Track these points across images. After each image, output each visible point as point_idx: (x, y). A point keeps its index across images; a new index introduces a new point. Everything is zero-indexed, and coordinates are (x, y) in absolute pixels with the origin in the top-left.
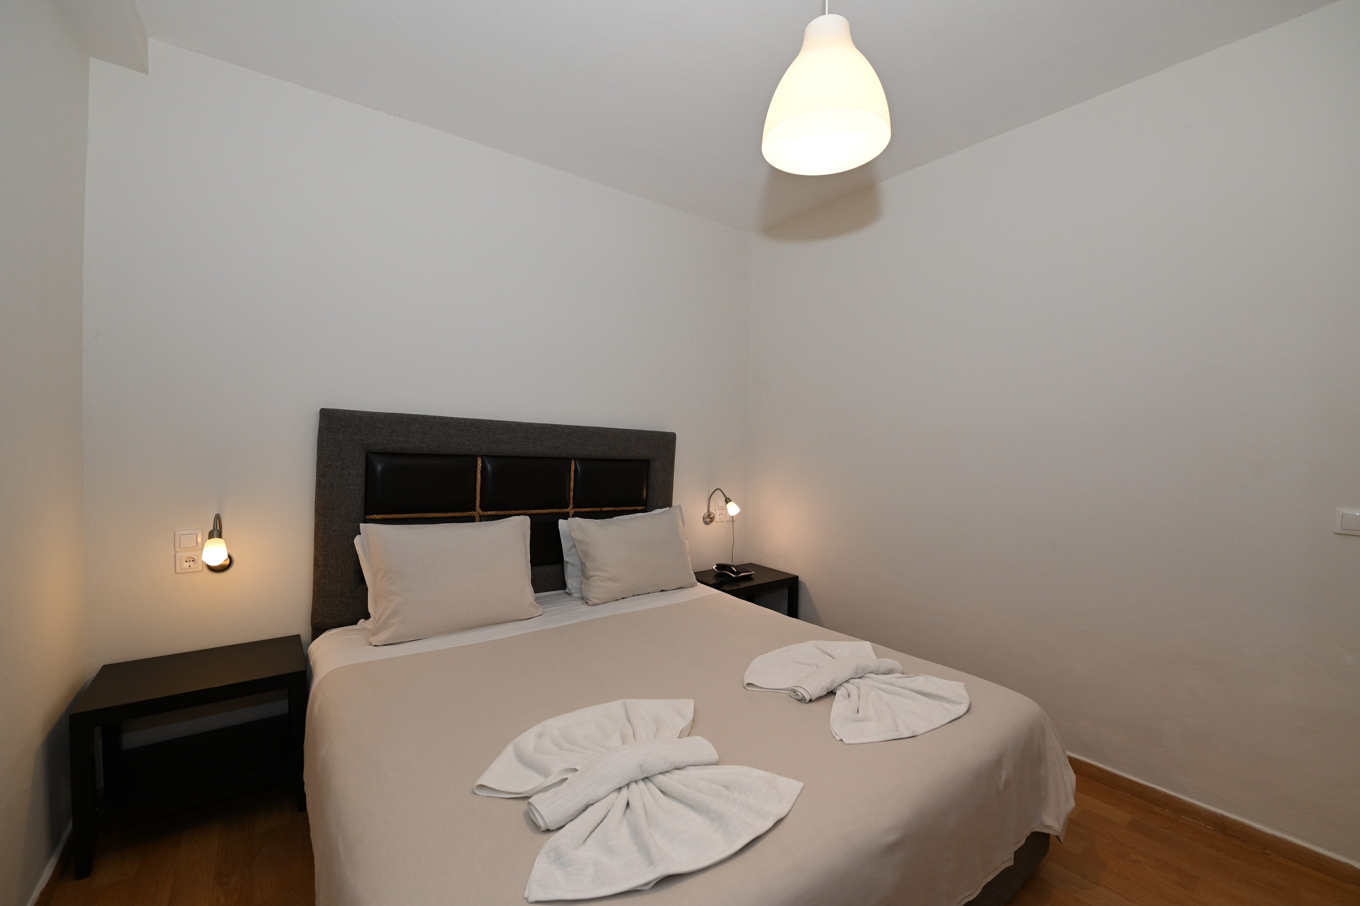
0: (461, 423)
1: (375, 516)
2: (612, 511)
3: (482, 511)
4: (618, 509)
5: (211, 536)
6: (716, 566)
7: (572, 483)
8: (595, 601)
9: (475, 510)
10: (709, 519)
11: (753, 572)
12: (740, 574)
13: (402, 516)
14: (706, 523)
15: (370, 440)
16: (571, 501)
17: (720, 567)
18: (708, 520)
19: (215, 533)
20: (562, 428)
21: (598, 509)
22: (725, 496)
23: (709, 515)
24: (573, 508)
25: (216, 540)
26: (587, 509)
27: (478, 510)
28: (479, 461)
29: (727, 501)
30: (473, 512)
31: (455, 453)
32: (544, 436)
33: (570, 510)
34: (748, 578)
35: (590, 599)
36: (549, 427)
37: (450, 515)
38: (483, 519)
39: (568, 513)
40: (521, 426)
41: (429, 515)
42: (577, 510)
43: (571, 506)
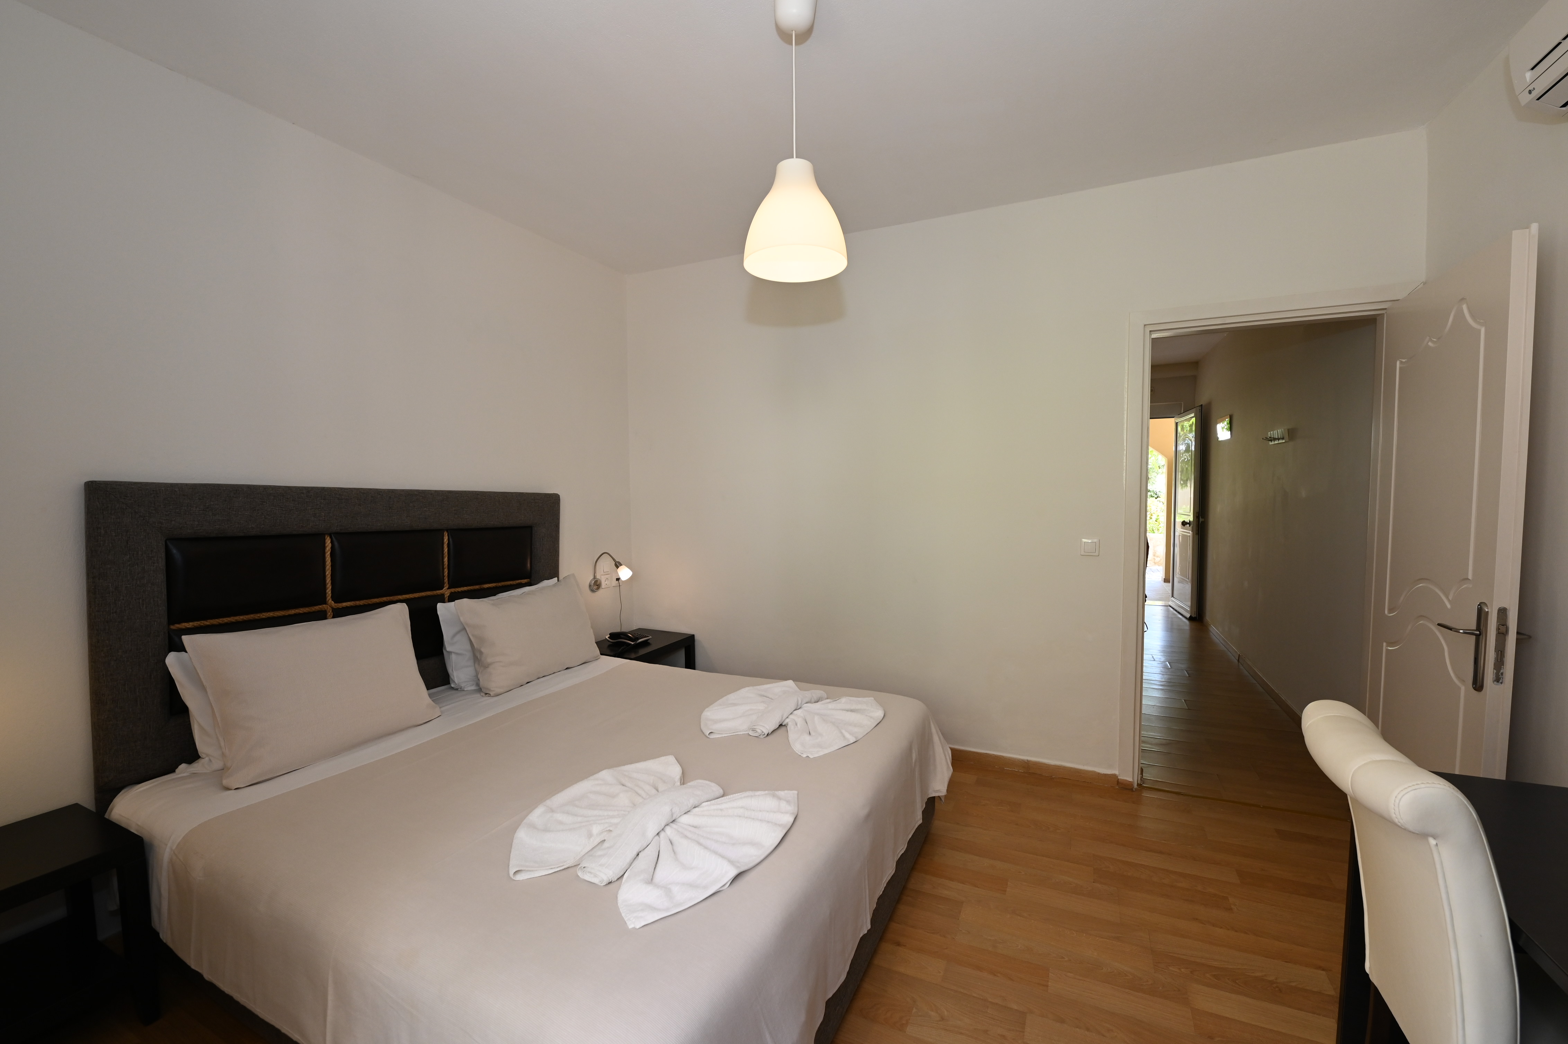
0: (303, 493)
1: (184, 624)
2: (494, 588)
3: (335, 603)
4: (500, 584)
6: (609, 636)
7: (446, 559)
8: (499, 691)
9: (324, 602)
10: (596, 585)
11: (650, 637)
12: (638, 640)
13: (226, 620)
14: (593, 591)
15: (173, 522)
16: (446, 580)
17: (612, 636)
18: (595, 587)
20: (432, 494)
21: (477, 587)
22: (614, 560)
23: (596, 582)
24: (448, 589)
26: (465, 588)
27: (330, 601)
28: (328, 541)
29: (618, 565)
30: (324, 605)
31: (295, 533)
32: (411, 505)
33: (446, 591)
34: (646, 644)
35: (492, 689)
36: (416, 493)
37: (292, 612)
38: (339, 613)
39: (443, 595)
40: (381, 493)
41: (263, 615)
42: (453, 590)
43: (446, 586)
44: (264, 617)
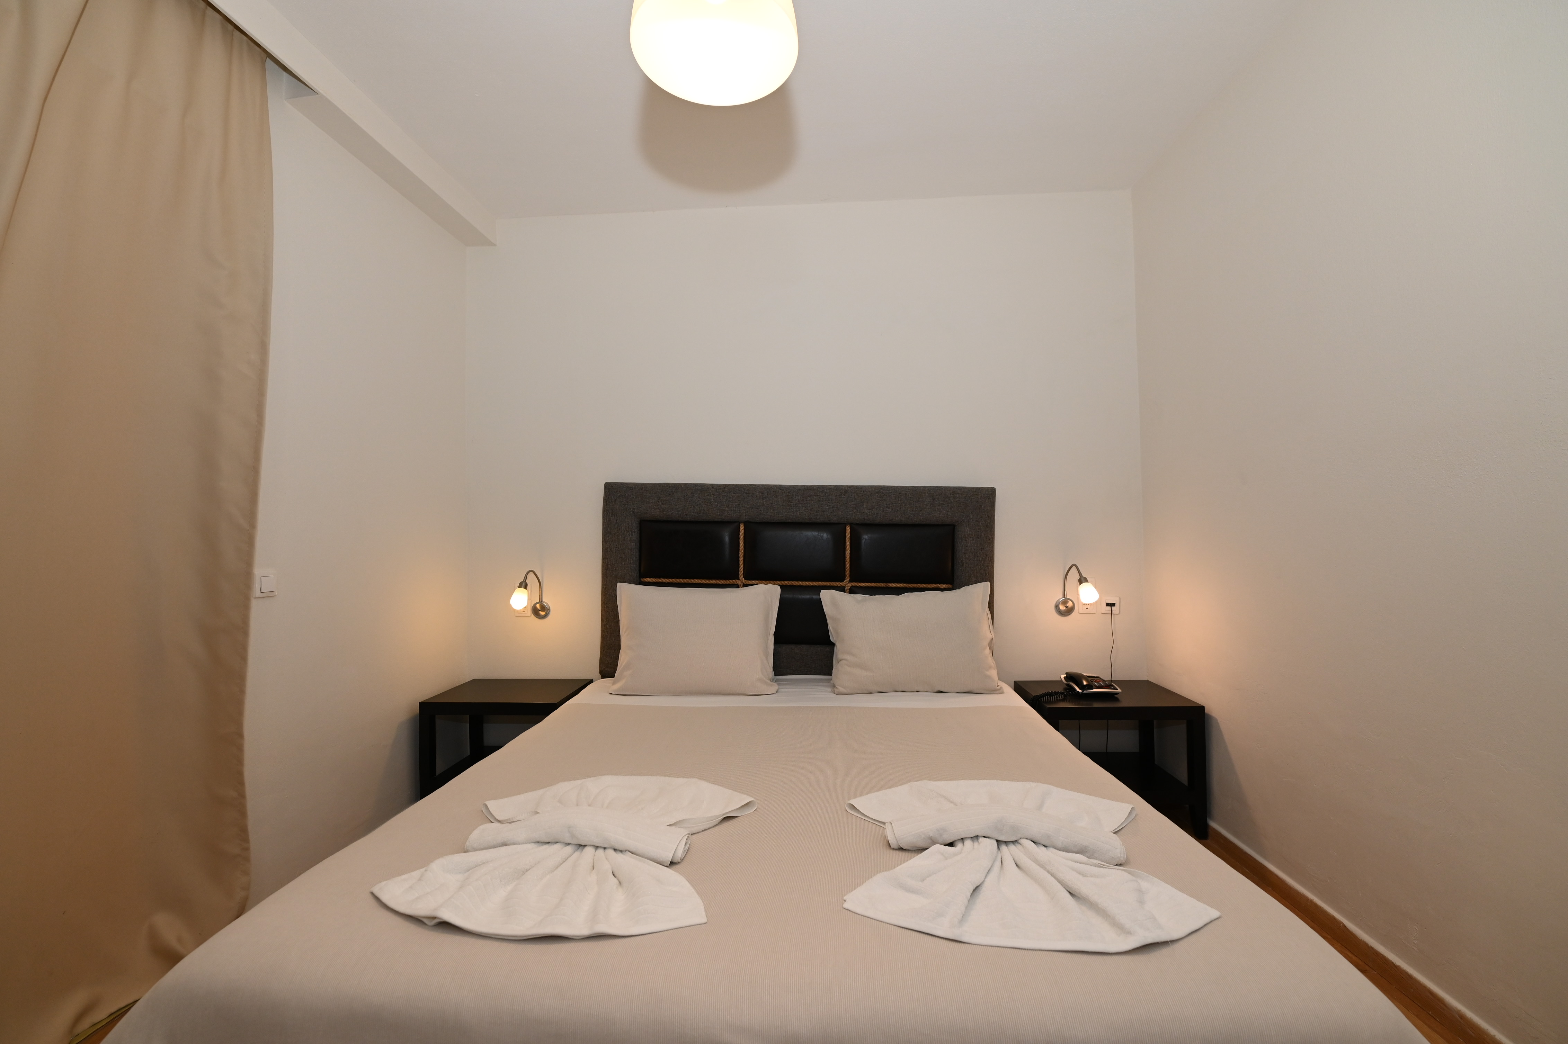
0: (720, 489)
1: (648, 579)
2: (902, 588)
3: (745, 579)
4: (910, 586)
5: (520, 586)
6: (1065, 676)
7: (848, 553)
9: (738, 579)
10: (1066, 609)
11: (1119, 690)
12: (1093, 689)
13: (671, 580)
14: (1060, 613)
15: (640, 509)
16: (848, 573)
17: (1071, 677)
18: (1062, 608)
19: (524, 584)
20: (830, 488)
21: (882, 585)
22: (1080, 574)
23: (1065, 603)
24: (850, 582)
25: (523, 590)
26: (868, 584)
27: (742, 578)
28: (742, 528)
29: (1082, 580)
30: (737, 580)
31: (716, 520)
32: (810, 498)
34: (1112, 697)
36: (815, 488)
39: (844, 587)
40: (782, 489)
41: (694, 581)
42: (854, 584)
43: (848, 580)
44: (694, 582)
